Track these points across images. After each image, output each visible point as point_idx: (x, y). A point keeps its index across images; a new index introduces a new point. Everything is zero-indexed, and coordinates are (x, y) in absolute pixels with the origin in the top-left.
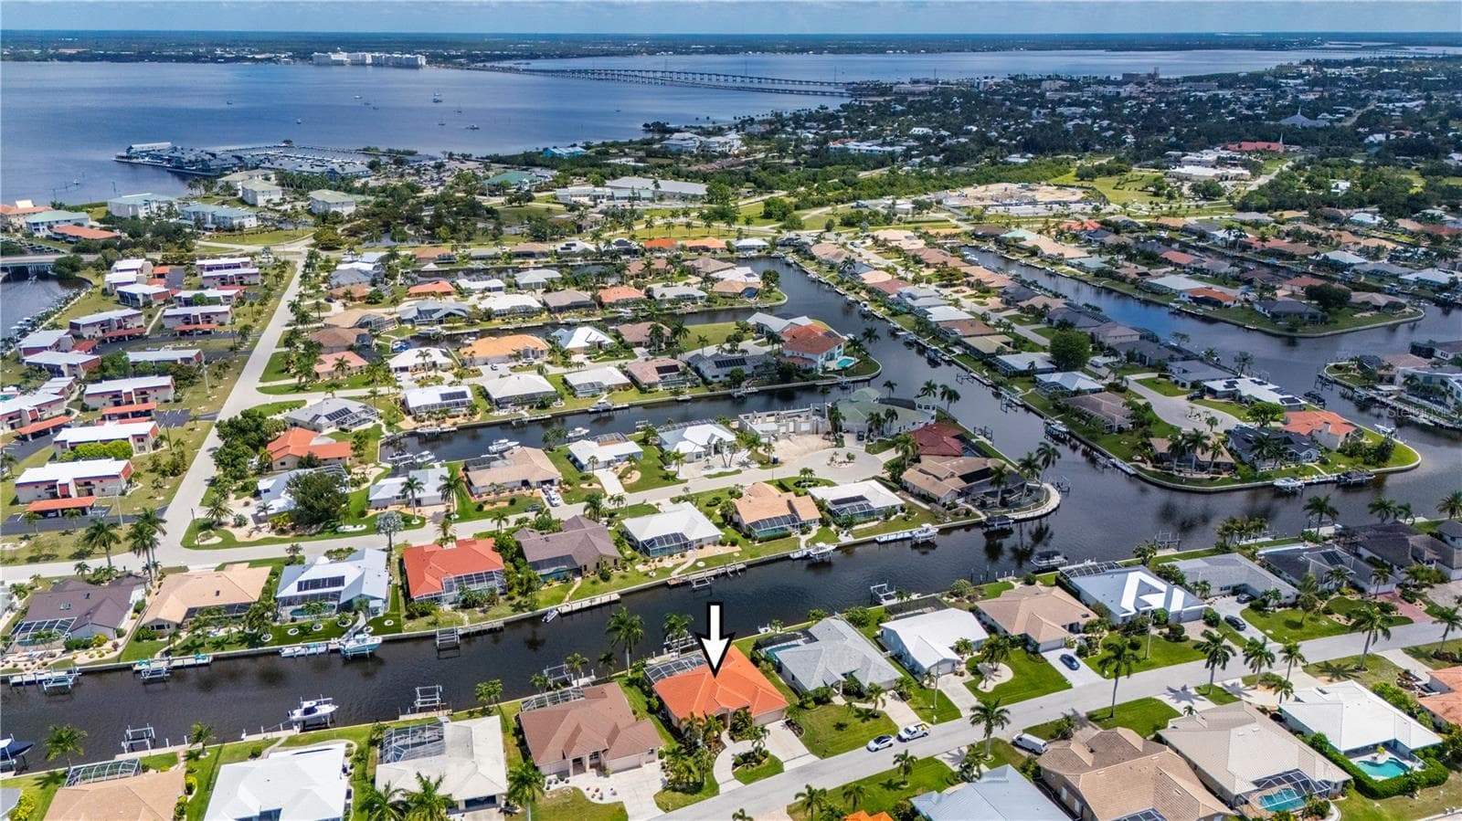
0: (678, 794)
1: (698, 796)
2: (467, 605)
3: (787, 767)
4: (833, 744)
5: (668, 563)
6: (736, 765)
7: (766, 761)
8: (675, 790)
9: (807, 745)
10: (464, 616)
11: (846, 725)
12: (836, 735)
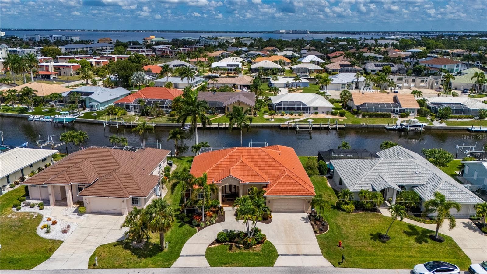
0: (128, 252)
1: (149, 261)
2: (144, 113)
3: (280, 262)
4: (360, 253)
5: (287, 117)
6: (217, 241)
7: (259, 247)
8: (127, 246)
9: (321, 245)
10: (137, 118)
11: (388, 238)
12: (370, 246)
